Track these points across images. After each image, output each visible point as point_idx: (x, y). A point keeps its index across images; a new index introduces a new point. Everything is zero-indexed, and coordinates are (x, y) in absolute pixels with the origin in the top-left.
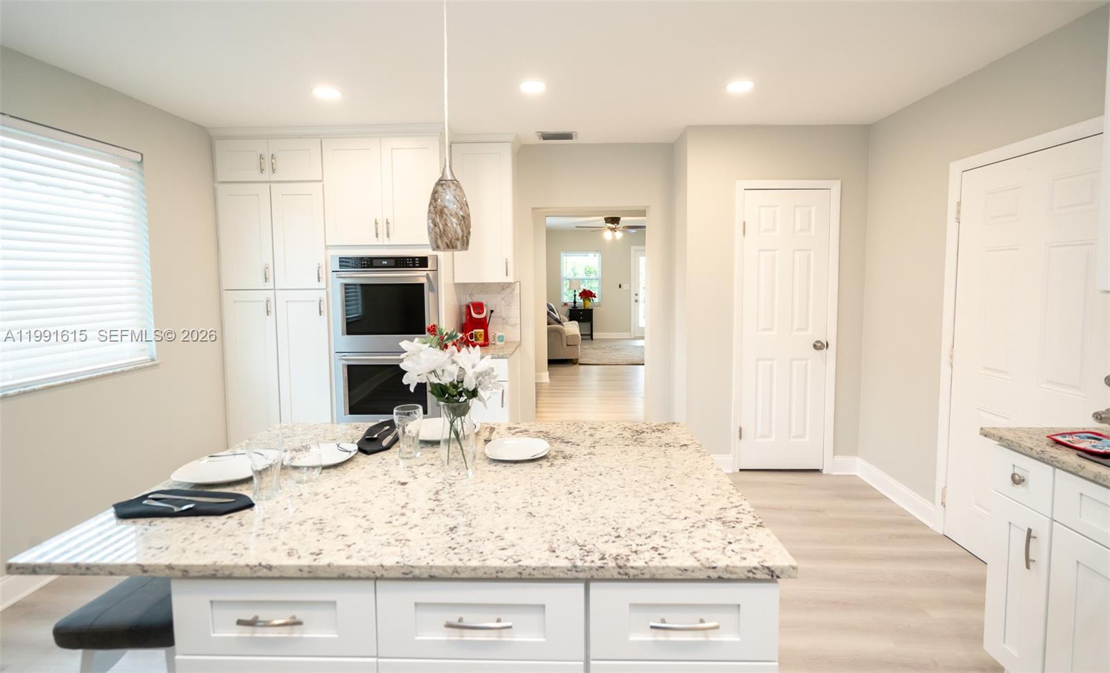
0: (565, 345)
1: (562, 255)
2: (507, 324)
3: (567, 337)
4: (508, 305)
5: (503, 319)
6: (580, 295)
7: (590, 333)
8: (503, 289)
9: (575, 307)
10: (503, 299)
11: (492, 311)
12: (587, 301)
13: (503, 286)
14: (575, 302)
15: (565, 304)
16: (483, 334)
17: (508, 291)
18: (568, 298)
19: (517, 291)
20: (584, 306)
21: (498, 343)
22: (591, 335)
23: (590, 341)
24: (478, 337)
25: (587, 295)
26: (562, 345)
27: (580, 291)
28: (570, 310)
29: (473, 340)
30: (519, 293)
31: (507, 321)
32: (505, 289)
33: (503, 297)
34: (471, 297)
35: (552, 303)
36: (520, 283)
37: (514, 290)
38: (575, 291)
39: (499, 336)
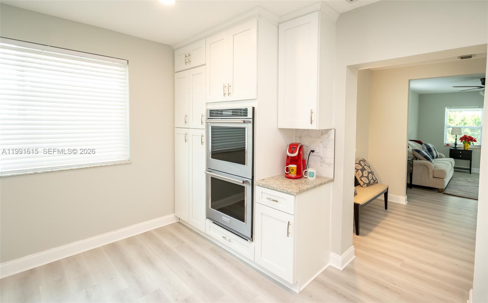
0: (431, 177)
1: (447, 110)
2: (324, 163)
3: (433, 170)
4: (325, 147)
5: (321, 158)
6: (461, 139)
7: (469, 168)
8: (322, 135)
9: (456, 147)
10: (321, 142)
11: (313, 151)
12: (466, 144)
13: (322, 132)
14: (456, 144)
15: (448, 145)
16: (295, 170)
17: (326, 136)
18: (450, 140)
19: (332, 136)
20: (464, 148)
21: (309, 178)
22: (470, 170)
23: (469, 175)
24: (291, 171)
25: (467, 139)
27: (463, 135)
28: (451, 150)
30: (334, 138)
31: (324, 161)
32: (323, 134)
33: (322, 141)
34: (300, 139)
35: (430, 143)
36: (335, 130)
37: (330, 135)
38: (456, 136)
39: (310, 172)
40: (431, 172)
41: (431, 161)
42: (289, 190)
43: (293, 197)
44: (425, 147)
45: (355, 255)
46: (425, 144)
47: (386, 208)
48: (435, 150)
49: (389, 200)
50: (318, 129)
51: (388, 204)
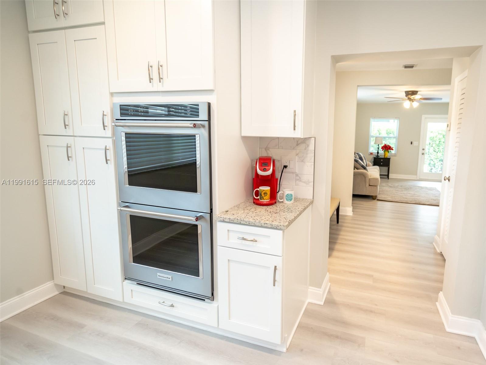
0: (368, 185)
1: (371, 121)
2: (301, 181)
3: (369, 179)
4: (302, 161)
5: (297, 175)
6: (382, 148)
7: (387, 174)
8: (297, 145)
9: (378, 156)
10: (297, 155)
11: (285, 167)
12: (387, 153)
13: (297, 142)
14: (378, 153)
15: (371, 154)
16: (269, 193)
17: (302, 146)
18: (373, 149)
19: (312, 147)
20: (384, 156)
21: (286, 202)
22: (388, 176)
23: (387, 180)
24: (263, 195)
25: (387, 148)
26: (366, 185)
27: (383, 145)
28: (374, 158)
29: (259, 197)
30: (314, 149)
31: (300, 178)
32: (299, 144)
33: (297, 153)
34: (267, 152)
35: (361, 153)
36: (315, 138)
37: (308, 146)
38: (378, 145)
39: (287, 194)
40: (368, 181)
41: (367, 170)
42: (275, 223)
43: (281, 232)
44: (358, 156)
45: (330, 282)
46: (357, 154)
47: (338, 222)
48: (365, 159)
49: (340, 213)
50: (302, 137)
51: (340, 217)
